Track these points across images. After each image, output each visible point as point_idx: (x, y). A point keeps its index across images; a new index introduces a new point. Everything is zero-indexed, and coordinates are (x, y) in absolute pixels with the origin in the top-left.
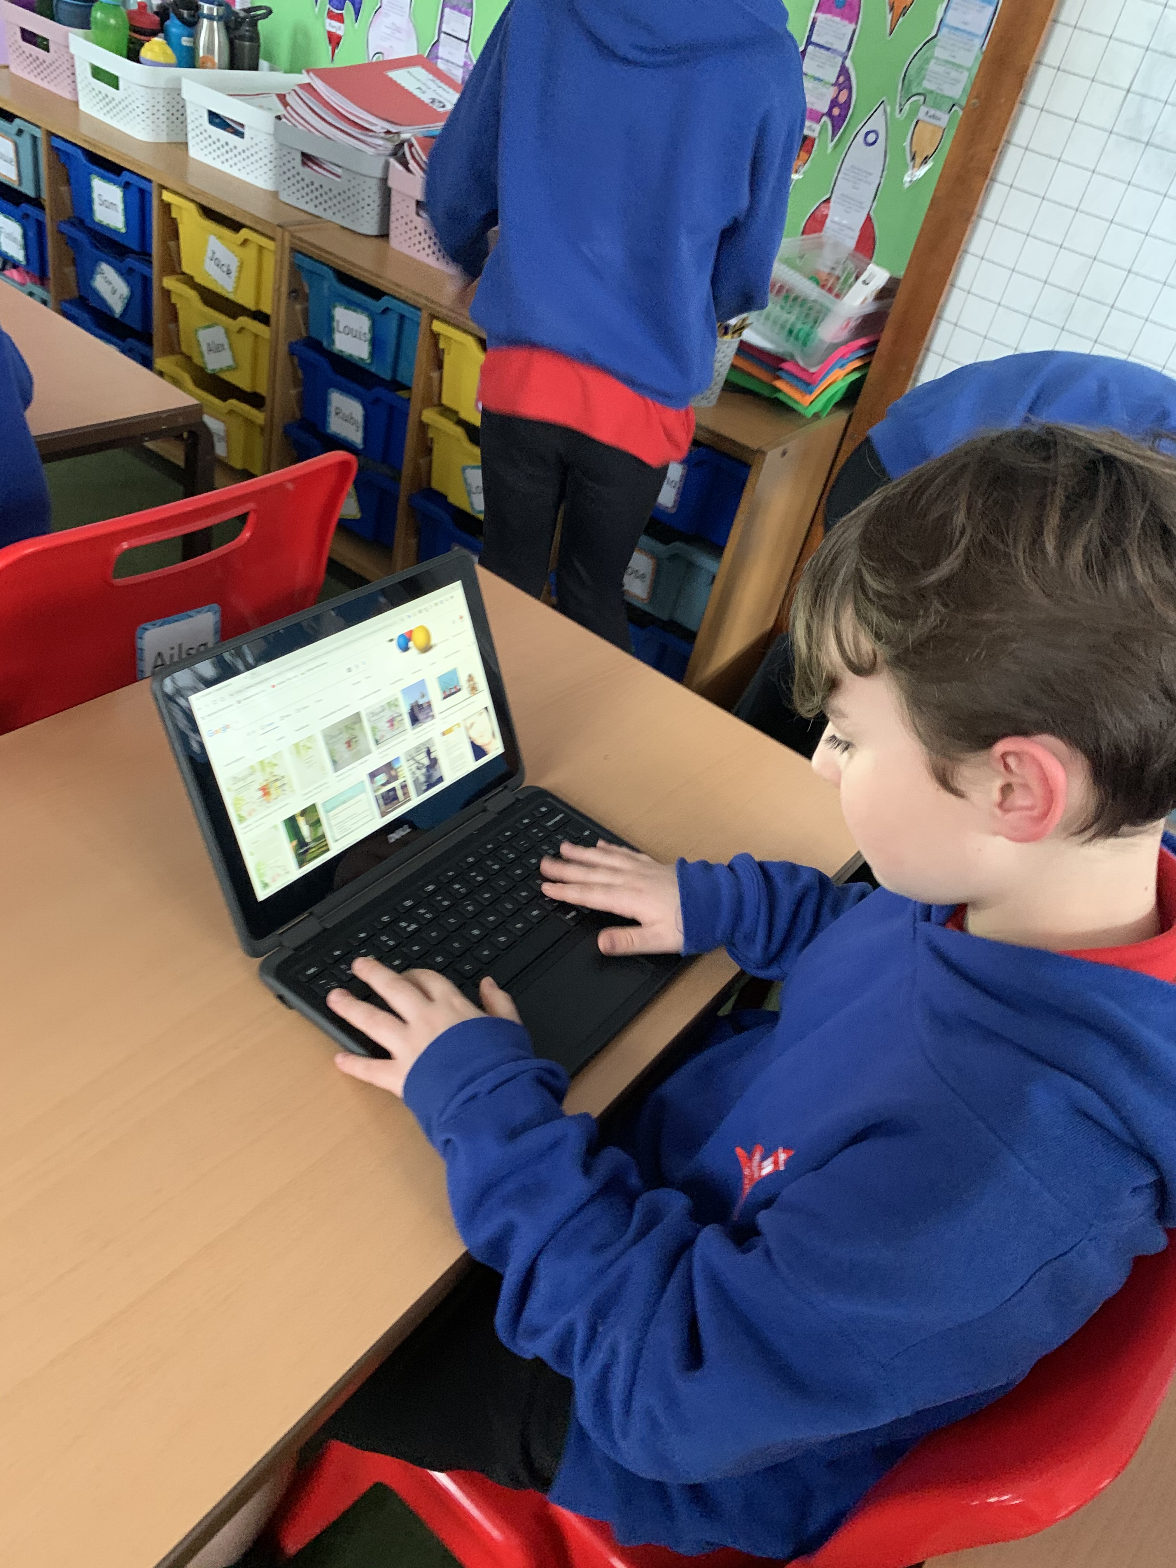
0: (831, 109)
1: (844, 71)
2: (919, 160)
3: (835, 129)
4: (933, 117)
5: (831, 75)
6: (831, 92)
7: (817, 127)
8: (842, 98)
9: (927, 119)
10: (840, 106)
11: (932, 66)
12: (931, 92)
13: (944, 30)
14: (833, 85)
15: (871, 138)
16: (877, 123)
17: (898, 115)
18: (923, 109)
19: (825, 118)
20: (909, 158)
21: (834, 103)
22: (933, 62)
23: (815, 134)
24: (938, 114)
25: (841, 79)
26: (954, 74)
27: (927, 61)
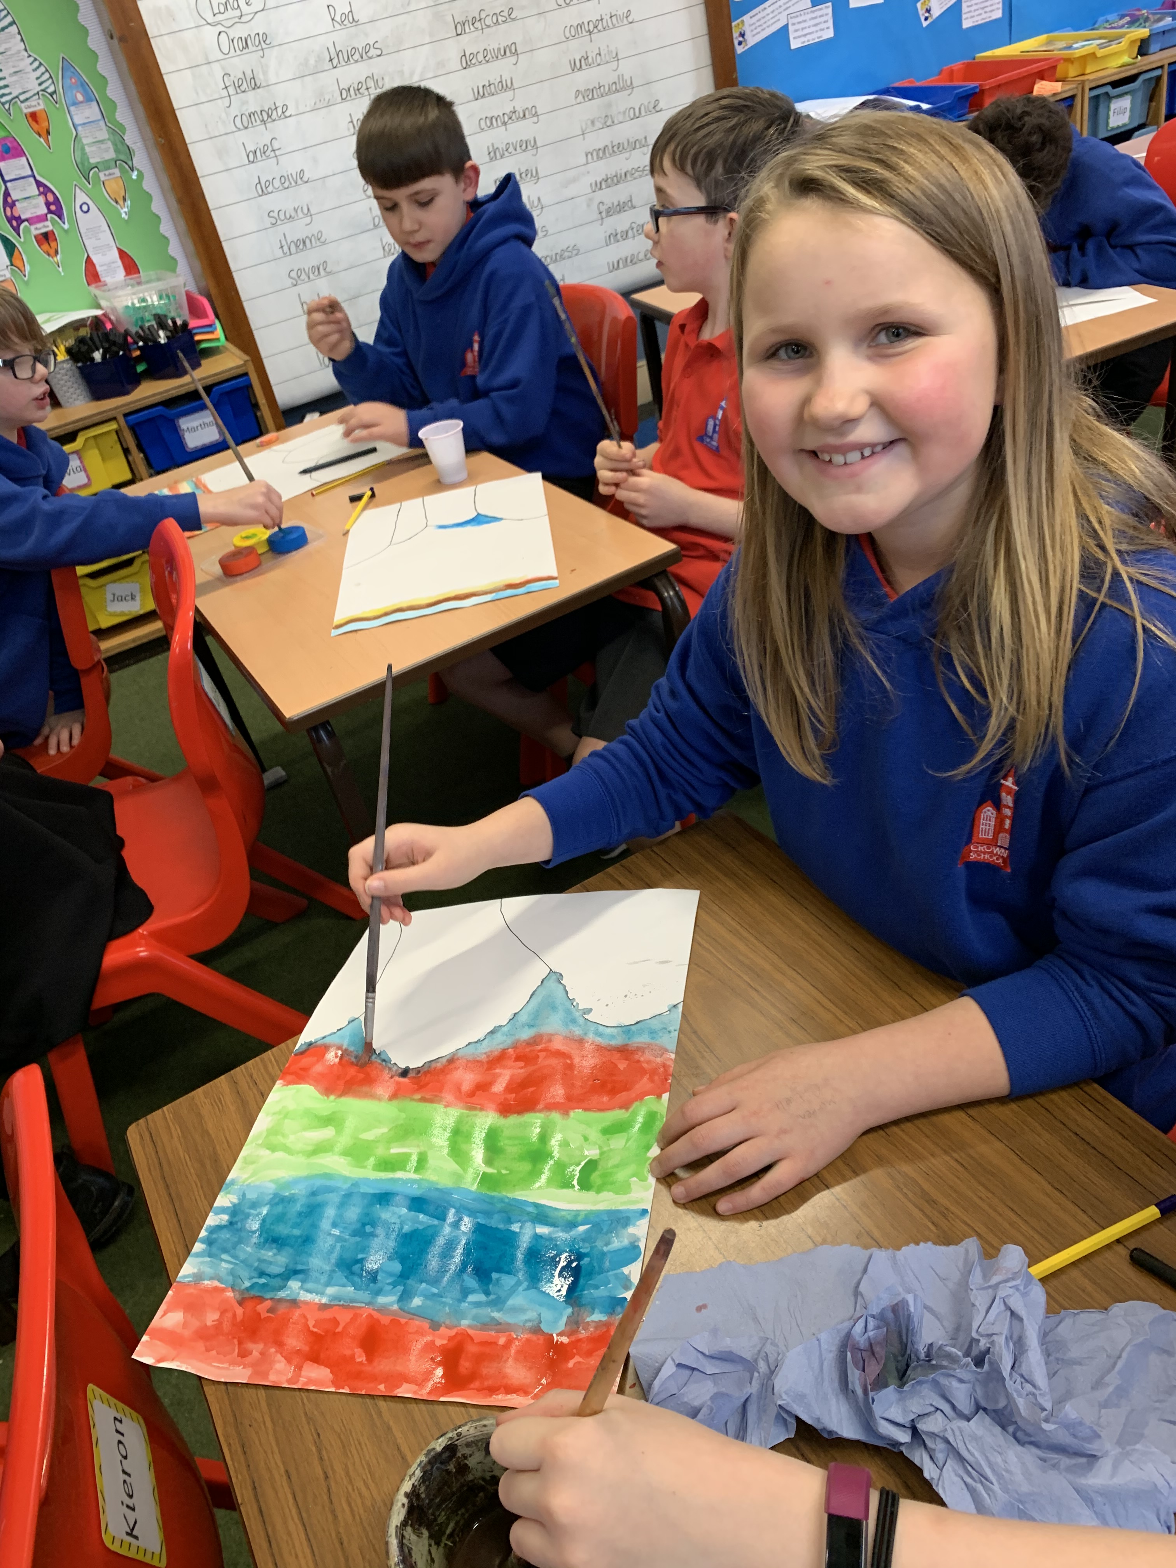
0: (48, 208)
1: (39, 184)
2: (121, 202)
3: (60, 216)
4: (110, 174)
5: (34, 190)
6: (41, 200)
7: (48, 223)
8: (51, 198)
9: (108, 178)
10: (52, 203)
11: (87, 149)
12: (98, 163)
13: (80, 128)
14: (39, 195)
15: (85, 208)
16: (81, 197)
17: (90, 186)
18: (101, 175)
19: (49, 216)
20: (114, 204)
21: (48, 204)
22: (86, 148)
23: (51, 228)
24: (111, 171)
25: (41, 189)
26: (103, 146)
27: (83, 149)
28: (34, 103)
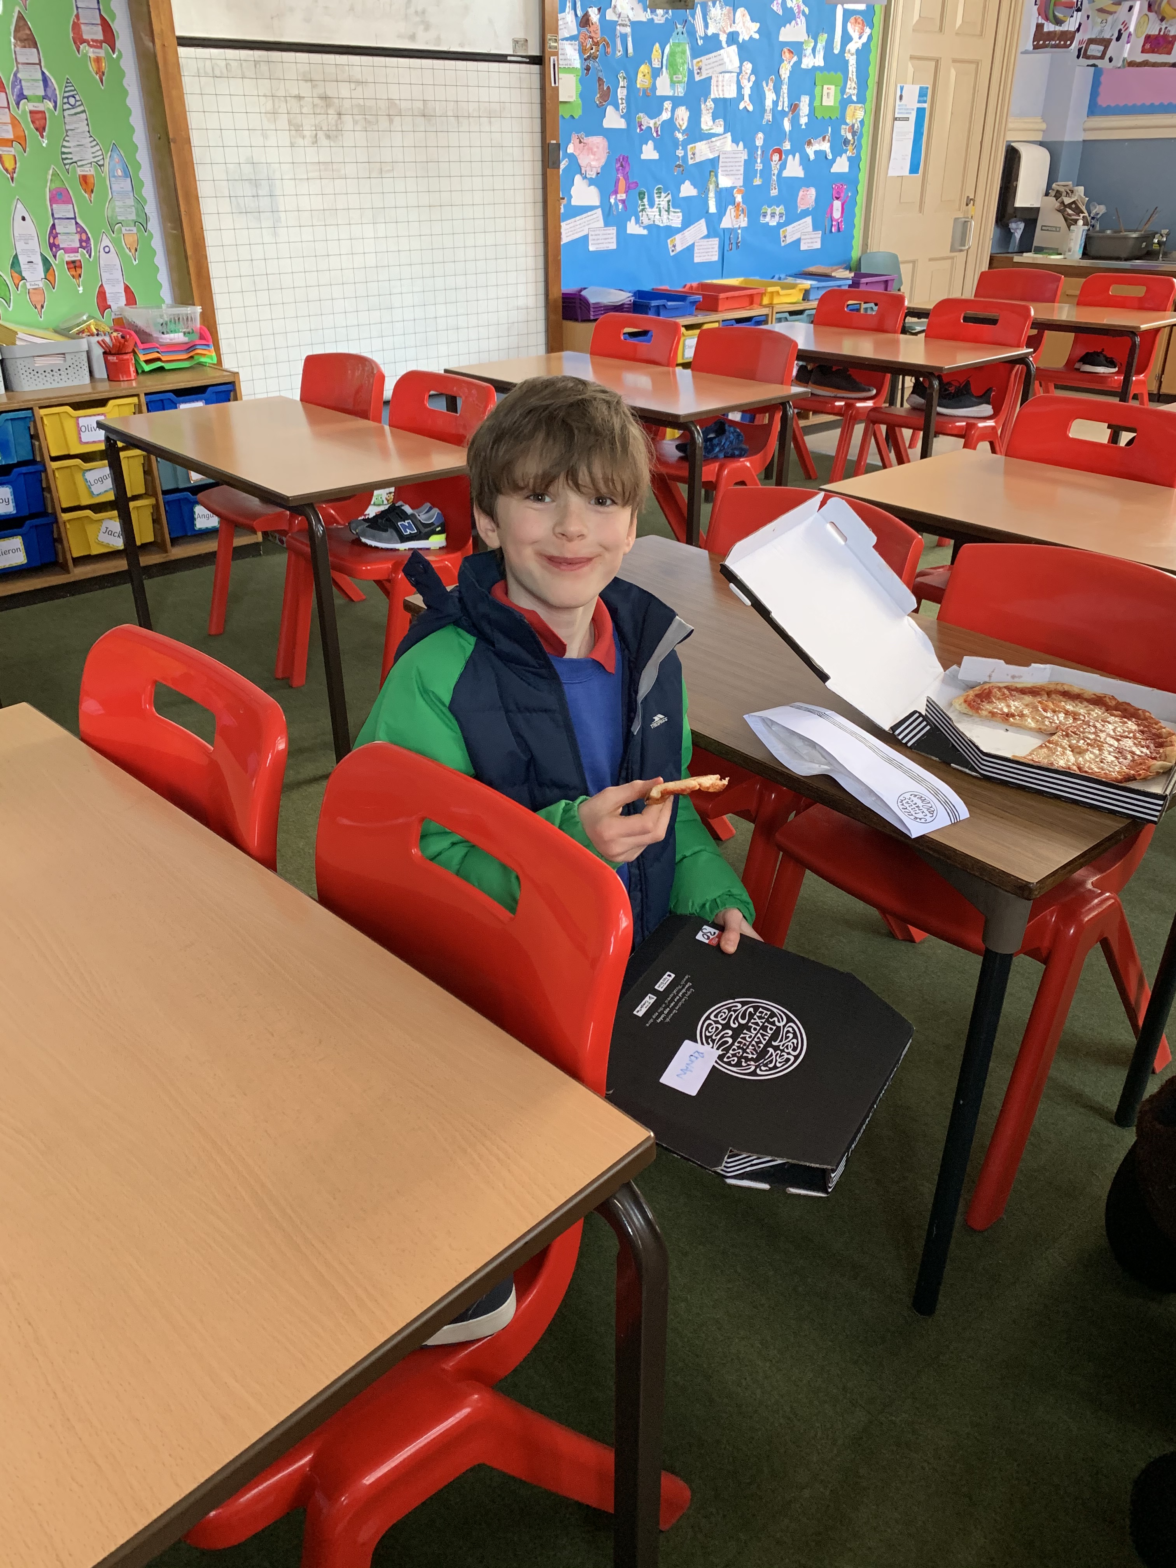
0: (81, 244)
1: (78, 225)
3: (88, 251)
9: (127, 232)
10: (85, 241)
12: (123, 220)
13: (115, 194)
14: (76, 233)
15: (107, 250)
20: (128, 251)
24: (130, 228)
26: (128, 210)
27: (114, 209)
28: (88, 169)
